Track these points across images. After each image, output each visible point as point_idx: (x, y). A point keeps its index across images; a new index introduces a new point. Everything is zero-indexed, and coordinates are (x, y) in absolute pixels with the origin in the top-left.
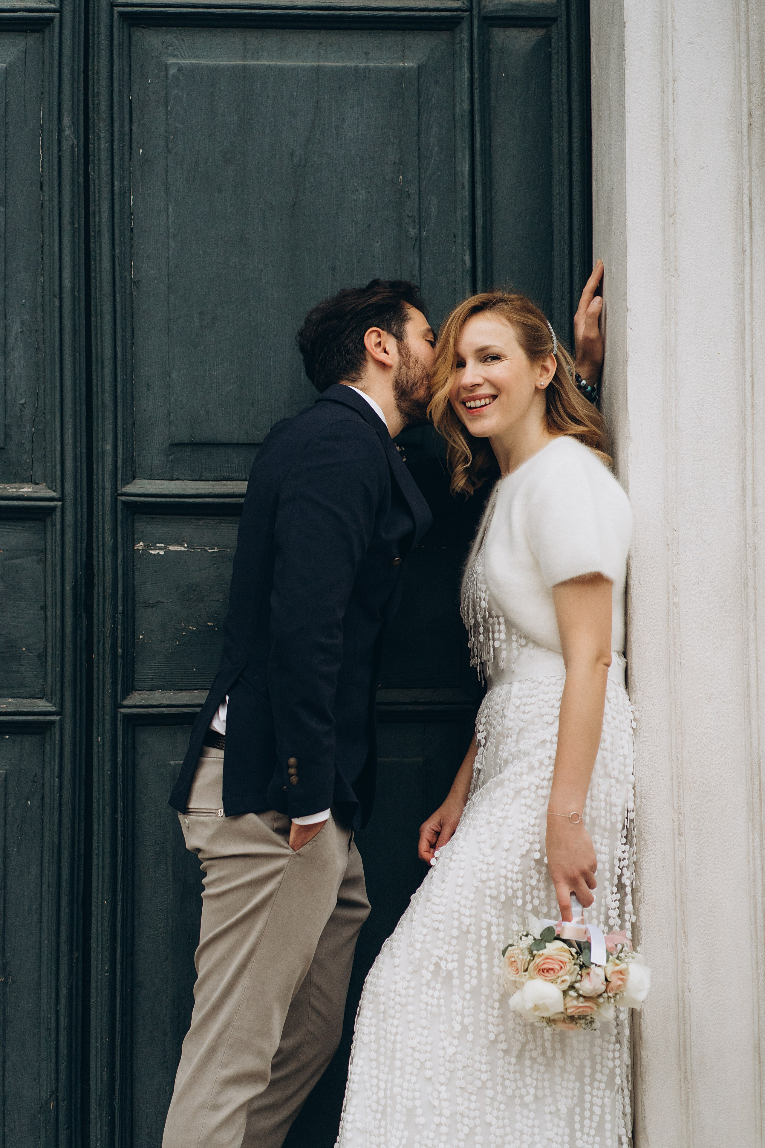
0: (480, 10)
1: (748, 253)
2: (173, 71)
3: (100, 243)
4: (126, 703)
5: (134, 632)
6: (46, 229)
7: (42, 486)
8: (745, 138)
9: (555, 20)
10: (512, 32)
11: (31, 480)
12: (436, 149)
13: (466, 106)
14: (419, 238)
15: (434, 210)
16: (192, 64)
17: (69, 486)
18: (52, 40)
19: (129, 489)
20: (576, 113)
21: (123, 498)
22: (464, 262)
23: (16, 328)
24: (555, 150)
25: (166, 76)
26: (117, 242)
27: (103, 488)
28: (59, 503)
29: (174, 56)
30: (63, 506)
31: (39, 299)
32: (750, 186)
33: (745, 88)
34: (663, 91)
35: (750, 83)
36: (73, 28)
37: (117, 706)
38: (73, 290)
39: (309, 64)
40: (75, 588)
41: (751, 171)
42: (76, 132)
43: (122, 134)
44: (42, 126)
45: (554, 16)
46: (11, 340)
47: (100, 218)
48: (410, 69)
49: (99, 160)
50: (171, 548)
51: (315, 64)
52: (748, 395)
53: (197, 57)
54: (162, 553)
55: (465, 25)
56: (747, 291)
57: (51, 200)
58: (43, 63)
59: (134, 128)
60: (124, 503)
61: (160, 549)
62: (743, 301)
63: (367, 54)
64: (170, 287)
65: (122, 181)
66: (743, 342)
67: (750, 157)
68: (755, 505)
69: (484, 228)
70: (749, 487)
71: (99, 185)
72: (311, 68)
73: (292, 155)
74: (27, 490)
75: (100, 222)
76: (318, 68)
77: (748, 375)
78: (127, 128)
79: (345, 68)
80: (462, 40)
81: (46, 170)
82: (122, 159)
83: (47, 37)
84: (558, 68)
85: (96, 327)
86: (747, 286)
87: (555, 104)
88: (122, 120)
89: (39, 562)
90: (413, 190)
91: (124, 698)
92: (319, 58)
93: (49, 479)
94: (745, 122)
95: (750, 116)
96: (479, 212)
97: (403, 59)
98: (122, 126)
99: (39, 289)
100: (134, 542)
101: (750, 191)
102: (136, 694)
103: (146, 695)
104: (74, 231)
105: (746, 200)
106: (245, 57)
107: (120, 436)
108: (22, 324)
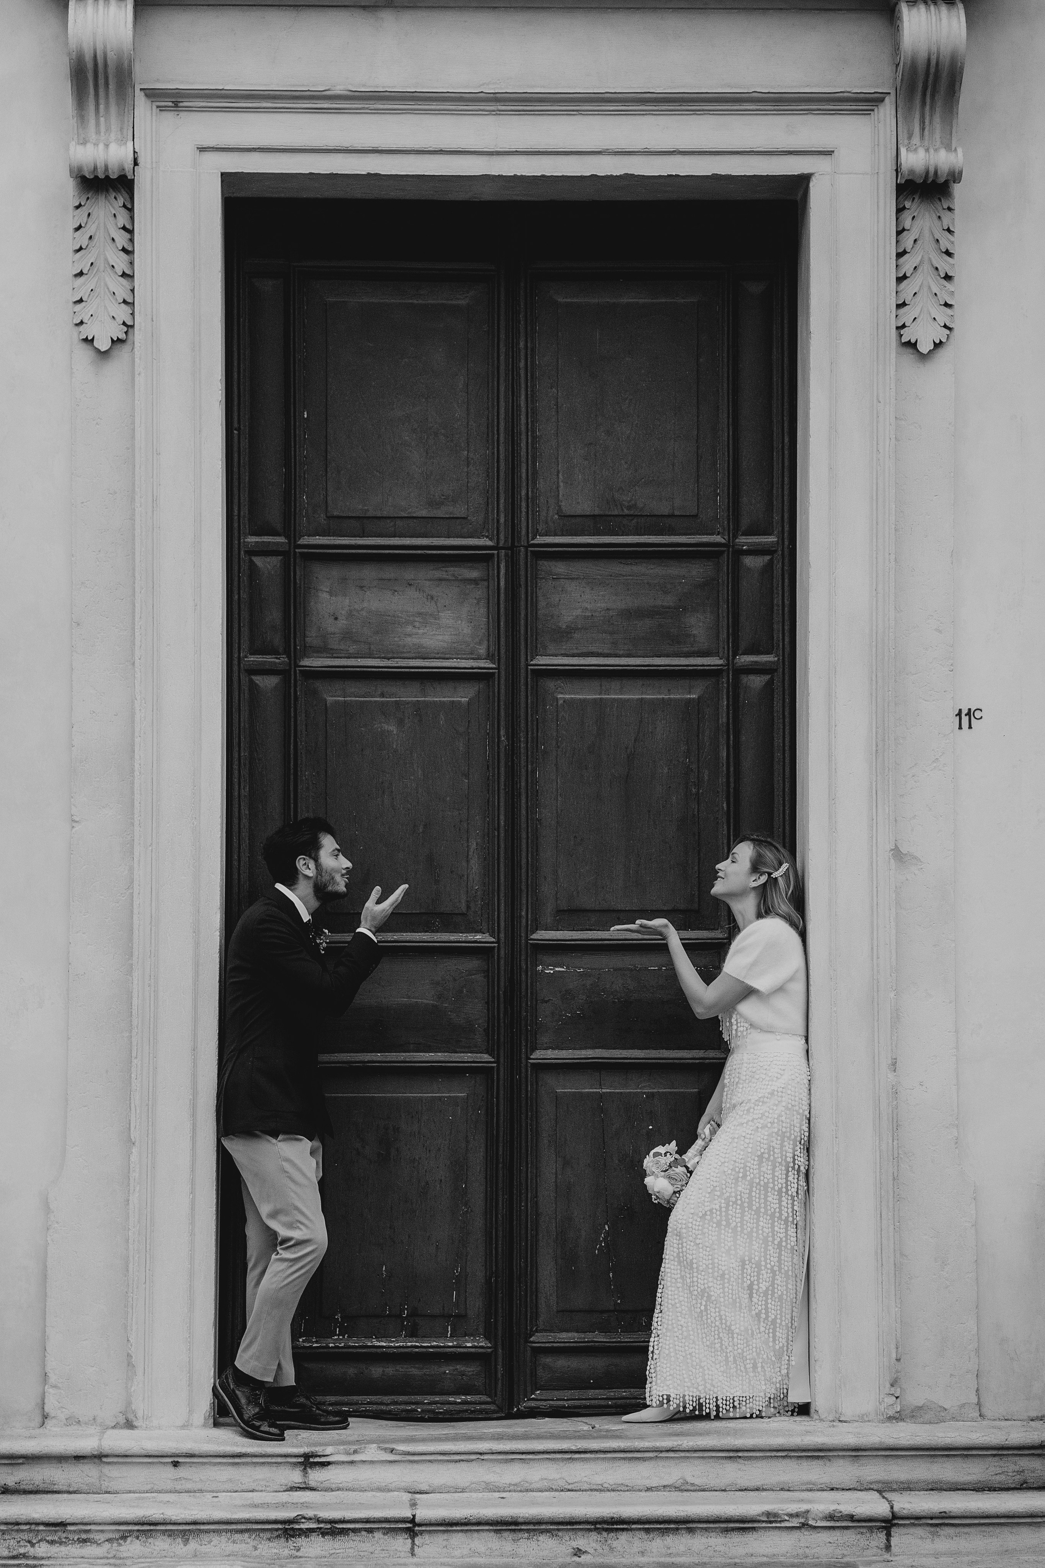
0: (733, 665)
1: (875, 820)
2: (561, 702)
3: (520, 800)
4: (532, 1057)
5: (536, 1016)
6: (490, 792)
7: (487, 935)
8: (874, 758)
9: (776, 670)
10: (752, 677)
11: (481, 931)
12: (707, 744)
13: (725, 720)
14: (698, 793)
15: (706, 778)
16: (572, 698)
17: (502, 935)
18: (494, 685)
19: (534, 936)
20: (787, 724)
21: (531, 942)
22: (723, 808)
23: (474, 846)
24: (776, 744)
25: (557, 705)
26: (529, 798)
27: (521, 936)
28: (496, 945)
29: (562, 693)
30: (499, 946)
31: (486, 830)
32: (876, 784)
33: (874, 730)
34: (829, 731)
35: (877, 728)
36: (506, 679)
37: (528, 1058)
38: (505, 826)
39: (637, 697)
40: (505, 992)
41: (877, 776)
42: (507, 739)
43: (532, 738)
44: (488, 734)
45: (775, 668)
46: (471, 853)
47: (520, 786)
48: (693, 699)
49: (520, 754)
50: (557, 969)
51: (640, 697)
52: (875, 898)
53: (574, 694)
54: (552, 972)
55: (725, 674)
56: (874, 841)
57: (493, 776)
58: (489, 697)
59: (539, 734)
60: (531, 944)
61: (551, 969)
62: (872, 846)
63: (669, 690)
64: (558, 822)
65: (532, 765)
66: (872, 869)
67: (876, 768)
68: (878, 958)
69: (734, 788)
70: (875, 948)
71: (520, 767)
72: (638, 699)
73: (627, 748)
74: (478, 937)
75: (520, 788)
76: (642, 699)
77: (875, 887)
78: (535, 735)
79: (657, 699)
80: (723, 682)
81: (491, 758)
82: (532, 753)
83: (491, 683)
84: (777, 697)
85: (517, 846)
86: (874, 839)
87: (776, 719)
88: (533, 730)
89: (485, 977)
90: (694, 766)
91: (531, 1054)
92: (642, 694)
93: (491, 931)
94: (874, 749)
95: (877, 746)
96: (732, 780)
97: (690, 693)
98: (533, 733)
99: (487, 825)
100: (537, 966)
101: (876, 787)
102: (537, 1052)
103: (543, 1052)
104: (506, 793)
105: (874, 792)
106: (600, 694)
107: (529, 907)
108: (477, 844)
